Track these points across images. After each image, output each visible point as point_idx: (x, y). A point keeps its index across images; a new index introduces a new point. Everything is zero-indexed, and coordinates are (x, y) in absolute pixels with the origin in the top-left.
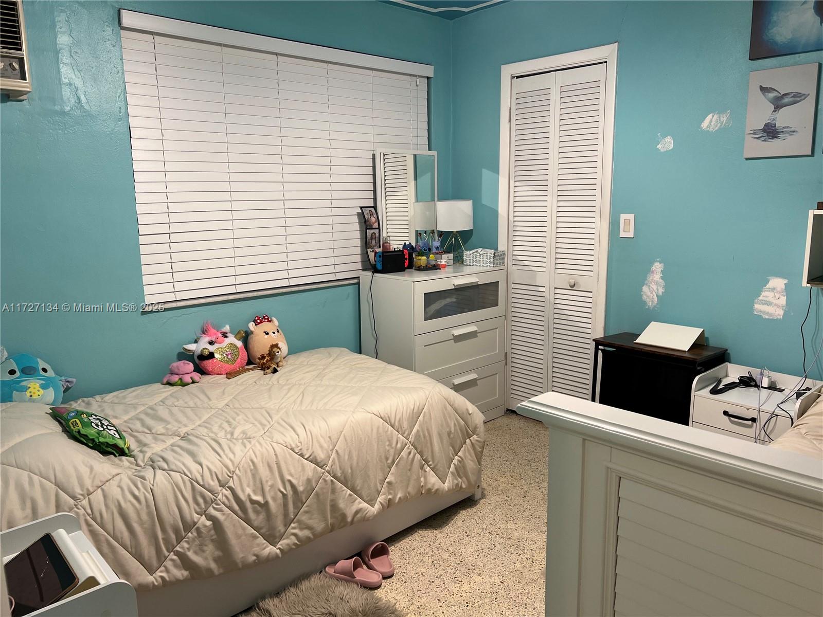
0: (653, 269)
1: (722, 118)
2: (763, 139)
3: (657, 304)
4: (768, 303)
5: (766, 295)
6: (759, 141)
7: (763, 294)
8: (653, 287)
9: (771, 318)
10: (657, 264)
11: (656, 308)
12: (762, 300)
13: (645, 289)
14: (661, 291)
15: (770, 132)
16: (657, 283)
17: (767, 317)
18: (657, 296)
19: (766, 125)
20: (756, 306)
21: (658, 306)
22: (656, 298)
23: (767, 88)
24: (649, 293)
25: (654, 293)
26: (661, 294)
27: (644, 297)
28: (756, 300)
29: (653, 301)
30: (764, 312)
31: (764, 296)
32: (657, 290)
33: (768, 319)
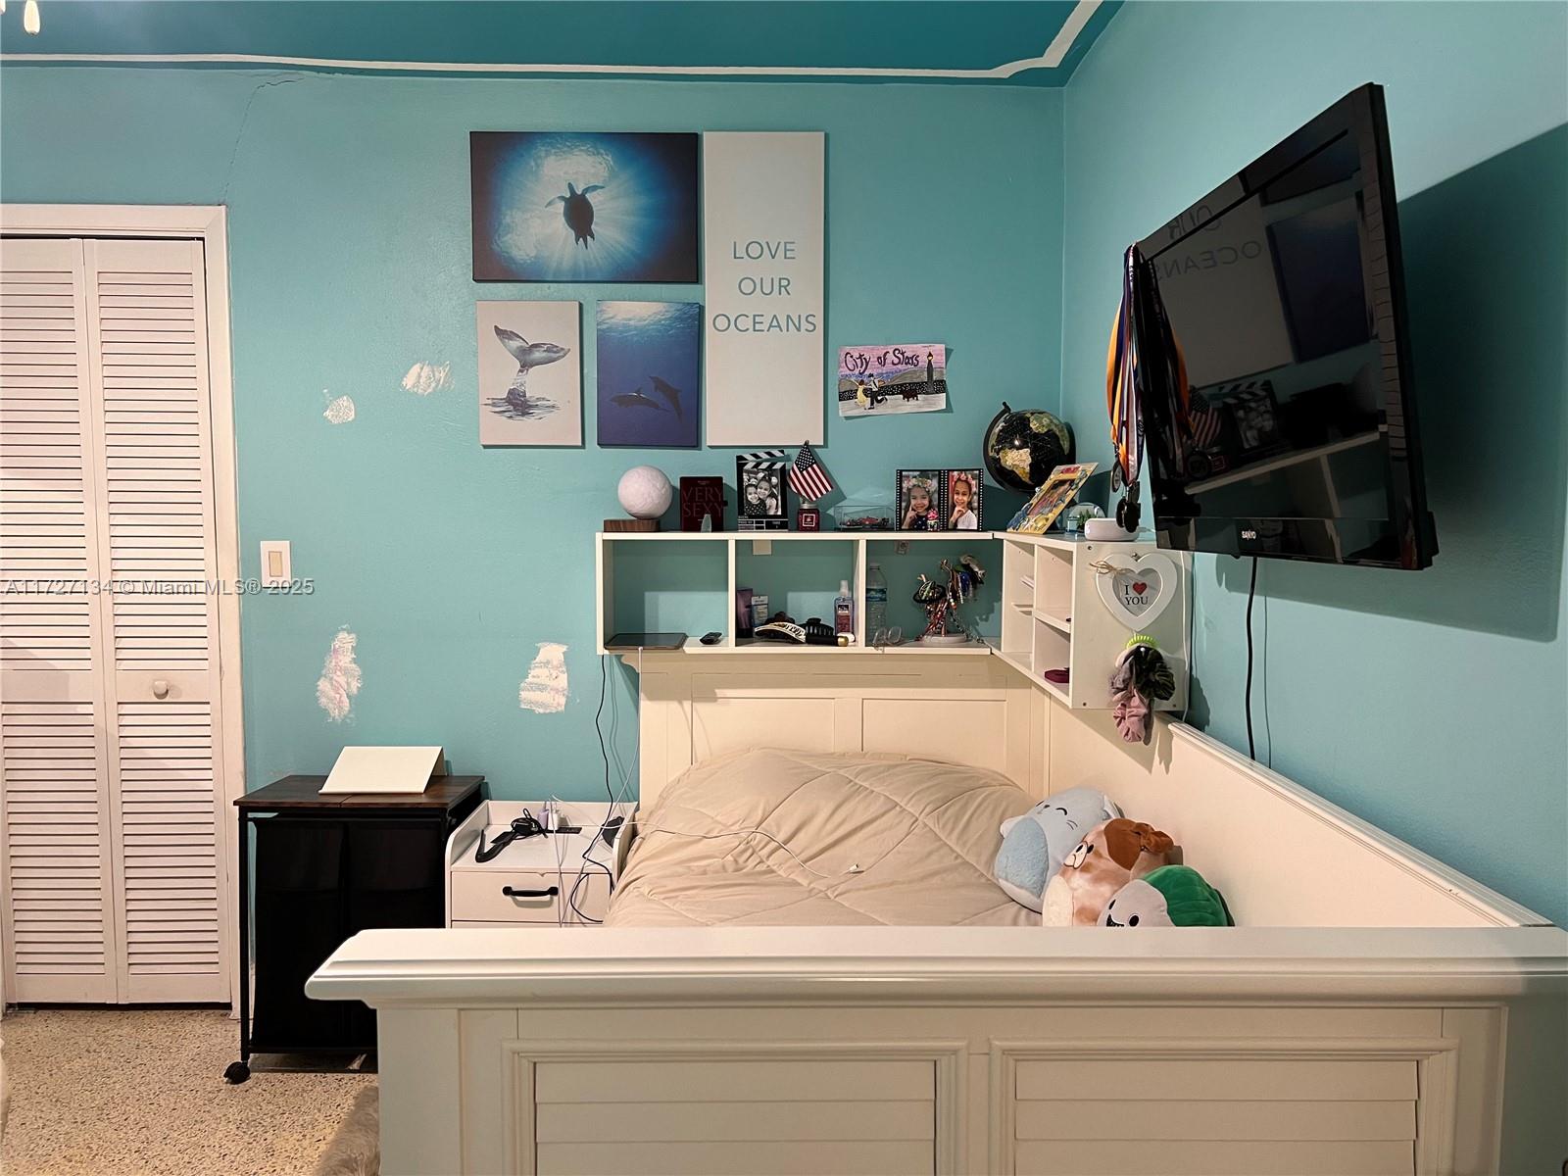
0: (337, 646)
1: (437, 374)
2: (507, 414)
3: (350, 711)
4: (541, 688)
5: (537, 674)
6: (503, 418)
7: (533, 672)
8: (337, 679)
9: (548, 711)
10: (343, 635)
11: (348, 720)
12: (531, 683)
13: (323, 685)
14: (355, 685)
15: (518, 404)
16: (346, 672)
17: (541, 711)
18: (348, 696)
19: (511, 392)
20: (524, 694)
21: (352, 716)
22: (348, 701)
23: (506, 331)
24: (332, 694)
25: (342, 691)
26: (355, 691)
27: (323, 700)
28: (522, 685)
29: (341, 708)
30: (536, 703)
31: (534, 677)
32: (348, 683)
33: (545, 714)
